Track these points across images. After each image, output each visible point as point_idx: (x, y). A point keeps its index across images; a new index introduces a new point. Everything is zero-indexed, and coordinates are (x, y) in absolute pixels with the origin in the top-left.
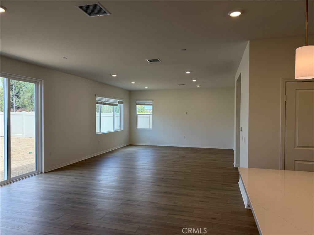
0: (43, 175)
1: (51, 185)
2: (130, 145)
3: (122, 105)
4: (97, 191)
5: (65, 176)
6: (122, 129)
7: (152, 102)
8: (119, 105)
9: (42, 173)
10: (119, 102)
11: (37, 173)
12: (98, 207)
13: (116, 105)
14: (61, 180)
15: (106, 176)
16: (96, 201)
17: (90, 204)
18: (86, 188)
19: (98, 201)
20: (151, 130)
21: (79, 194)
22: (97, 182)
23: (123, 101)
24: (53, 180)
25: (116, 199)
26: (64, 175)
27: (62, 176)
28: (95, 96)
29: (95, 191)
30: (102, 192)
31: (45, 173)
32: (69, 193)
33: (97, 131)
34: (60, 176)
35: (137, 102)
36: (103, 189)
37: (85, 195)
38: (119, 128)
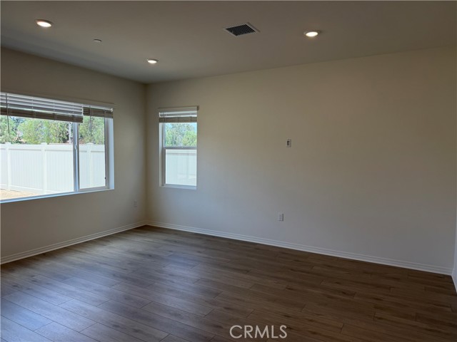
2: (145, 228)
3: (109, 121)
6: (112, 187)
7: (196, 112)
8: (86, 118)
10: (87, 112)
13: (80, 120)
20: (193, 190)
23: (112, 110)
35: (161, 115)
38: (102, 183)
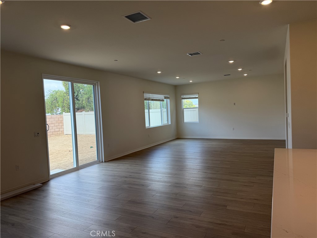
0: (104, 164)
1: (111, 171)
3: (168, 100)
4: (149, 176)
5: (122, 165)
6: (170, 123)
7: (198, 95)
8: (165, 100)
9: (102, 162)
10: (165, 98)
11: (99, 162)
12: (150, 188)
13: (163, 100)
14: (118, 167)
15: (156, 164)
16: (148, 183)
17: (143, 185)
18: (140, 173)
19: (150, 183)
20: (198, 123)
21: (134, 178)
22: (148, 169)
23: (169, 96)
24: (111, 167)
25: (165, 182)
26: (121, 163)
27: (119, 164)
28: (144, 93)
29: (147, 176)
30: (153, 177)
31: (105, 162)
32: (126, 177)
33: (147, 125)
34: (117, 164)
35: (182, 97)
36: (154, 174)
37: (139, 178)
38: (166, 123)
